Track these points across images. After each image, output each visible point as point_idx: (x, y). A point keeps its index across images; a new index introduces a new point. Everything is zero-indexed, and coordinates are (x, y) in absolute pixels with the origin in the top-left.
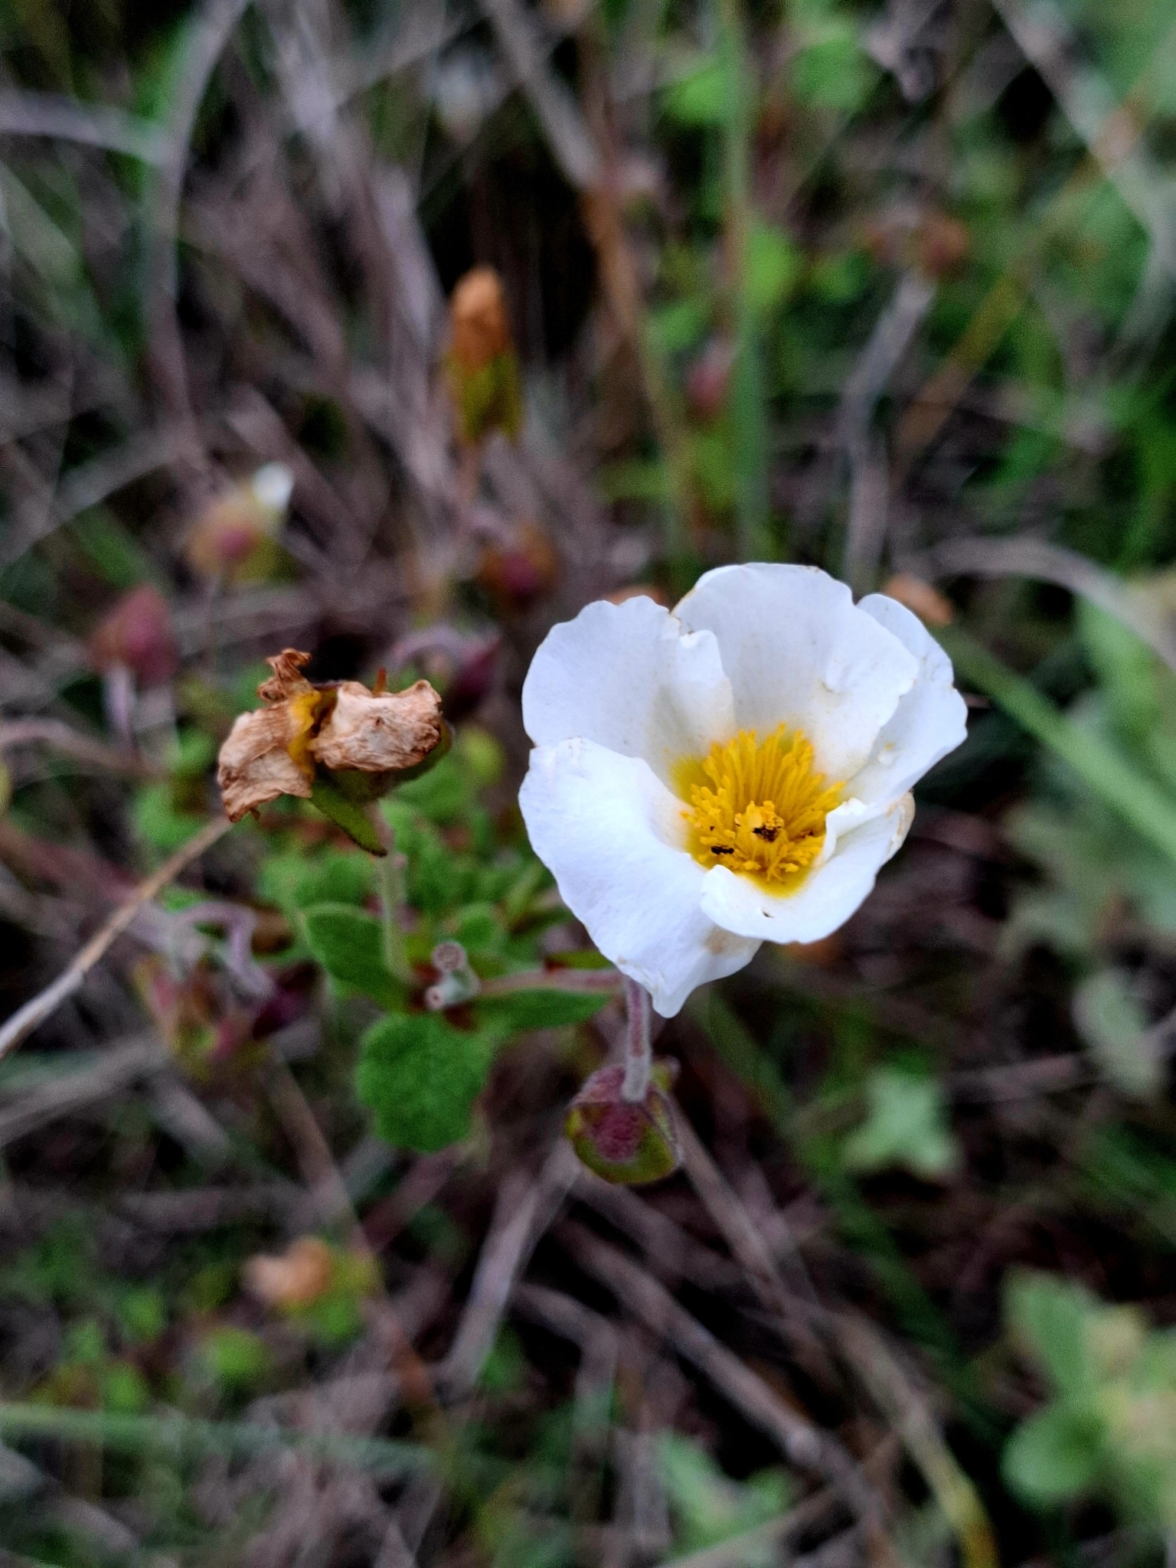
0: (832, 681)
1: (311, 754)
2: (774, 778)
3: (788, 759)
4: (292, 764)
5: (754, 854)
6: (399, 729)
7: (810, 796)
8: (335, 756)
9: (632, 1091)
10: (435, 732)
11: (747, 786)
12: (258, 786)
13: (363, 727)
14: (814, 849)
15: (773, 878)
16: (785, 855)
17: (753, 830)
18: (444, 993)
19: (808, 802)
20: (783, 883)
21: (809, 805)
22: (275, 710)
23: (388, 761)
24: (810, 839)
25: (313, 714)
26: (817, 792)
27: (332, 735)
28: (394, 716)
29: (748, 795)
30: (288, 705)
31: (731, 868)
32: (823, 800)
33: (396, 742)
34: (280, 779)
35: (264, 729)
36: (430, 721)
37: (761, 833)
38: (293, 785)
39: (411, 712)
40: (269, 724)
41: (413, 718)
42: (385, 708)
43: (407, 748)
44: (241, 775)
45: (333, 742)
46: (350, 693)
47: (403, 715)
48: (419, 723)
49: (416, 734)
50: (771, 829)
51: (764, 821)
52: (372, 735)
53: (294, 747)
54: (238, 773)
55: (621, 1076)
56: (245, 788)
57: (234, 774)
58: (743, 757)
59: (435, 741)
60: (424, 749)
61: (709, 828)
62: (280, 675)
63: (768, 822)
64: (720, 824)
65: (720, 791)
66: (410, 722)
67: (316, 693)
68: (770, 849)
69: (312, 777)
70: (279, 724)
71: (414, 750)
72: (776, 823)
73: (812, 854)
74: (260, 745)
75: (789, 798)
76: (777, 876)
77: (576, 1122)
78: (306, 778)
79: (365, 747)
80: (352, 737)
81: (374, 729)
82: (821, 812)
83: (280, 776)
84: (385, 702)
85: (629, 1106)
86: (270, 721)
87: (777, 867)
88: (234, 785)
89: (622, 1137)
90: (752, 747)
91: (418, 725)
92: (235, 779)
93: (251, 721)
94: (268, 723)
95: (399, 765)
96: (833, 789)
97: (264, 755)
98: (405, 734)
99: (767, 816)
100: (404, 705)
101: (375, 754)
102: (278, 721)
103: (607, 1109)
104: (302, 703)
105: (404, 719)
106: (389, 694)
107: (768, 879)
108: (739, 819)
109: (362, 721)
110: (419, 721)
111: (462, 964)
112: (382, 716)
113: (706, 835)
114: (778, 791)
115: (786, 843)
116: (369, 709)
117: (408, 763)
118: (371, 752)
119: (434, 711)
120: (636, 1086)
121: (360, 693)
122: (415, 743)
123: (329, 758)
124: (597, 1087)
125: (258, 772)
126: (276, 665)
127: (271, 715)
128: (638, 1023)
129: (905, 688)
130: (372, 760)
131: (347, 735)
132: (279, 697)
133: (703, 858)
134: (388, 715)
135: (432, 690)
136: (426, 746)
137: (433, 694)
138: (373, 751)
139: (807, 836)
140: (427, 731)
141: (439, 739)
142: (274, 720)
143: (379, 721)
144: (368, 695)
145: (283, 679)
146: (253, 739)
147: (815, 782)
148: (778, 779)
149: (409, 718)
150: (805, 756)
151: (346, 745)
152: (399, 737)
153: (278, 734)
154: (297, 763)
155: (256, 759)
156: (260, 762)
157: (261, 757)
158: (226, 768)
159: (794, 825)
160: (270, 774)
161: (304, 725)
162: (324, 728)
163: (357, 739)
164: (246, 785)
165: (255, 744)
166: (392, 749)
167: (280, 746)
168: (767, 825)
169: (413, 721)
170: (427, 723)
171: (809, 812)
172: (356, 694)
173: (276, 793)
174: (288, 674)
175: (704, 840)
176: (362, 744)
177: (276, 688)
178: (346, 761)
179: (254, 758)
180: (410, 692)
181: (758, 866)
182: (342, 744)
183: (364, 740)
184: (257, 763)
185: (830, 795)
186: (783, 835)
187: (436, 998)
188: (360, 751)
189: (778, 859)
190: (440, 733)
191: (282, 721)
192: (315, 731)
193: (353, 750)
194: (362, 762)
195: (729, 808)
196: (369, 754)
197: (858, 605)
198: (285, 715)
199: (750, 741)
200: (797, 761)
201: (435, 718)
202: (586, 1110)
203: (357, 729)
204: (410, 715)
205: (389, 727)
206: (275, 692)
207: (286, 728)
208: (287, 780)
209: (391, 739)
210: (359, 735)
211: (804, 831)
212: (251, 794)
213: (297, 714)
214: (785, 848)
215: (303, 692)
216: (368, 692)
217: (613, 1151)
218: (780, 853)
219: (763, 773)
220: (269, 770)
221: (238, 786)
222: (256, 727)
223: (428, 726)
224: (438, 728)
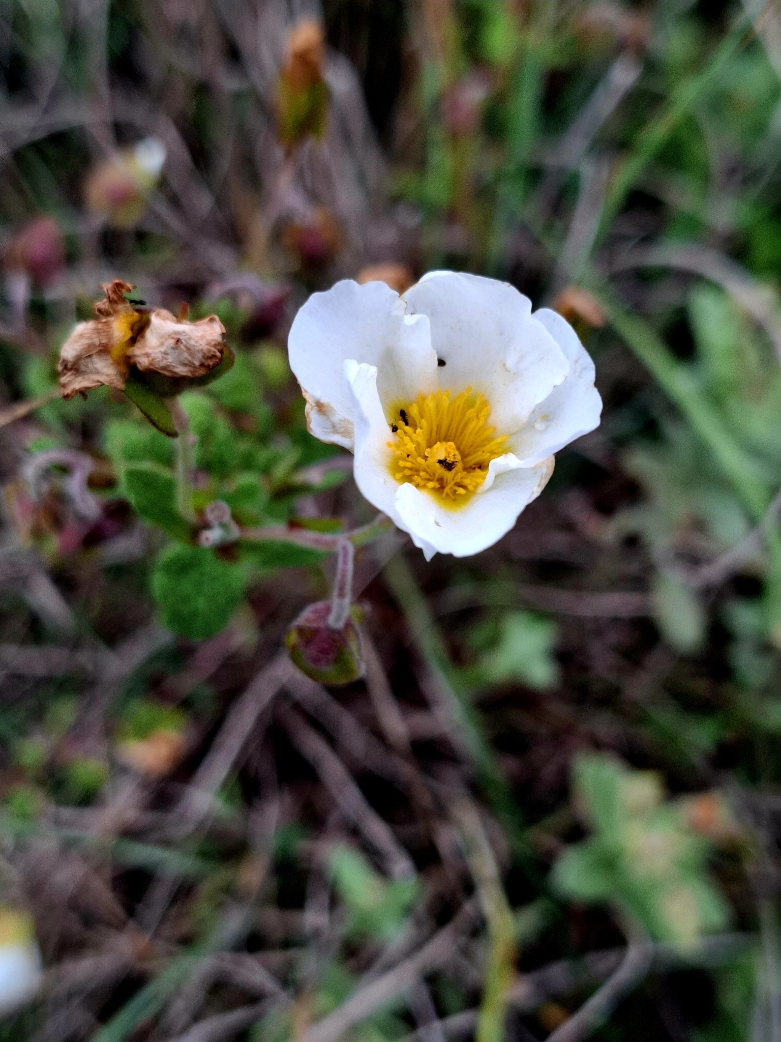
0: (510, 364)
1: (128, 358)
2: (459, 424)
3: (471, 413)
4: (113, 364)
5: (437, 476)
6: (192, 349)
7: (484, 441)
8: (144, 362)
9: (335, 621)
10: (218, 354)
11: (439, 427)
12: (86, 377)
13: (167, 344)
14: (479, 480)
15: (447, 495)
16: (458, 480)
17: (437, 461)
18: (213, 536)
19: (482, 445)
20: (454, 500)
21: (481, 446)
22: (103, 323)
23: (182, 371)
24: (478, 472)
25: (132, 329)
26: (489, 439)
27: (143, 347)
28: (190, 338)
29: (437, 436)
30: (113, 321)
31: (417, 486)
32: (491, 446)
33: (189, 358)
34: (103, 374)
35: (94, 336)
36: (215, 346)
37: (443, 464)
38: (112, 379)
39: (202, 337)
40: (98, 333)
41: (203, 342)
42: (184, 332)
43: (197, 363)
44: (74, 367)
45: (143, 352)
46: (160, 318)
47: (197, 339)
48: (207, 346)
49: (205, 354)
50: (450, 462)
51: (447, 456)
52: (173, 351)
53: (116, 352)
54: (72, 366)
55: (328, 610)
56: (76, 377)
57: (69, 366)
58: (438, 407)
59: (218, 360)
60: (209, 365)
61: (406, 456)
62: (109, 297)
63: (449, 457)
64: (414, 453)
65: (419, 430)
66: (201, 345)
67: (136, 314)
68: (448, 475)
69: (127, 375)
70: (105, 334)
71: (202, 365)
72: (454, 458)
73: (477, 483)
74: (91, 346)
75: (467, 440)
76: (451, 495)
77: (293, 638)
78: (122, 375)
79: (167, 359)
80: (158, 350)
81: (174, 346)
82: (489, 454)
83: (102, 371)
84: (185, 328)
85: (332, 632)
86: (99, 331)
87: (451, 488)
88: (69, 374)
89: (324, 652)
90: (446, 402)
91: (205, 348)
92: (71, 369)
93: (85, 329)
94: (97, 331)
95: (190, 374)
96: (499, 440)
97: (92, 355)
98: (197, 354)
99: (449, 453)
100: (199, 332)
101: (173, 364)
102: (105, 332)
103: (316, 632)
104: (124, 321)
105: (197, 342)
106: (188, 322)
107: (444, 495)
108: (428, 452)
109: (166, 340)
110: (208, 345)
111: (227, 518)
112: (182, 337)
113: (404, 460)
114: (461, 433)
115: (460, 472)
116: (172, 331)
117: (197, 374)
118: (170, 362)
119: (220, 339)
120: (338, 619)
121: (168, 319)
122: (203, 361)
123: (140, 363)
124: (310, 615)
125: (87, 366)
126: (107, 290)
127: (100, 326)
128: (344, 576)
129: (558, 381)
130: (171, 368)
131: (153, 348)
132: (107, 314)
133: (399, 476)
134: (184, 337)
135: (220, 324)
136: (211, 364)
137: (220, 326)
138: (172, 363)
139: (476, 469)
140: (212, 353)
141: (221, 360)
142: (102, 331)
143: (178, 341)
144: (173, 321)
145: (111, 301)
146: (84, 342)
147: (488, 433)
148: (462, 425)
149: (200, 342)
150: (484, 413)
151: (153, 355)
152: (191, 354)
153: (104, 341)
154: (117, 363)
155: (86, 357)
156: (89, 360)
157: (89, 356)
158: (64, 361)
159: (469, 459)
160: (96, 369)
161: (124, 336)
162: (139, 341)
163: (160, 351)
164: (77, 375)
165: (86, 346)
166: (186, 362)
167: (104, 350)
168: (448, 459)
169: (203, 344)
170: (212, 346)
171: (480, 453)
172: (164, 319)
173: (99, 384)
174: (115, 298)
175: (402, 463)
176: (164, 356)
177: (107, 307)
178: (152, 367)
179: (84, 356)
180: (203, 323)
181: (438, 486)
182: (150, 354)
183: (166, 353)
184: (86, 360)
185: (497, 443)
186: (459, 466)
187: (207, 539)
188: (162, 361)
189: (453, 483)
190: (222, 356)
191: (108, 332)
192: (133, 341)
193: (158, 360)
194: (165, 368)
195: (423, 443)
196: (169, 364)
197: (534, 314)
198: (111, 328)
199: (444, 397)
200: (477, 416)
201: (219, 344)
202: (301, 631)
203: (162, 344)
204: (202, 339)
205: (186, 347)
206: (106, 310)
207: (110, 336)
208: (107, 375)
209: (186, 355)
210: (163, 349)
211: (475, 464)
212: (81, 382)
213: (119, 328)
214: (459, 475)
215: (126, 313)
216: (174, 318)
217: (316, 660)
218: (456, 478)
219: (452, 421)
220: (95, 366)
221: (72, 374)
222: (87, 334)
223: (213, 349)
224: (221, 352)
